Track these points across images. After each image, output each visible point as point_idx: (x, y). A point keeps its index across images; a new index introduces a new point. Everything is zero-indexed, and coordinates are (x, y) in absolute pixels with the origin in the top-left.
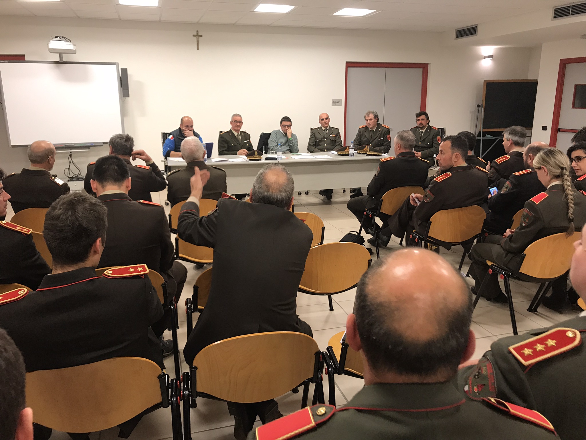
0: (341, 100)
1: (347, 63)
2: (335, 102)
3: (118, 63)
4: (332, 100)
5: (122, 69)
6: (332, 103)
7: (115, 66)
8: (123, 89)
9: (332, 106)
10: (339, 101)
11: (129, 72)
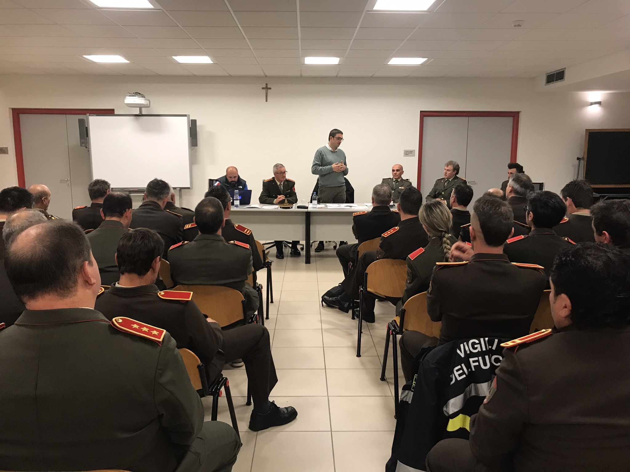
0: (415, 150)
1: (421, 112)
2: (408, 152)
3: (189, 115)
4: (404, 150)
5: (191, 120)
6: (404, 153)
7: (186, 118)
8: (192, 139)
9: (404, 156)
10: (412, 152)
11: (198, 124)
